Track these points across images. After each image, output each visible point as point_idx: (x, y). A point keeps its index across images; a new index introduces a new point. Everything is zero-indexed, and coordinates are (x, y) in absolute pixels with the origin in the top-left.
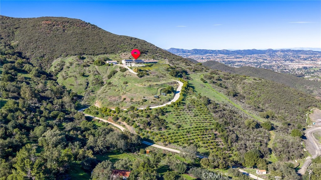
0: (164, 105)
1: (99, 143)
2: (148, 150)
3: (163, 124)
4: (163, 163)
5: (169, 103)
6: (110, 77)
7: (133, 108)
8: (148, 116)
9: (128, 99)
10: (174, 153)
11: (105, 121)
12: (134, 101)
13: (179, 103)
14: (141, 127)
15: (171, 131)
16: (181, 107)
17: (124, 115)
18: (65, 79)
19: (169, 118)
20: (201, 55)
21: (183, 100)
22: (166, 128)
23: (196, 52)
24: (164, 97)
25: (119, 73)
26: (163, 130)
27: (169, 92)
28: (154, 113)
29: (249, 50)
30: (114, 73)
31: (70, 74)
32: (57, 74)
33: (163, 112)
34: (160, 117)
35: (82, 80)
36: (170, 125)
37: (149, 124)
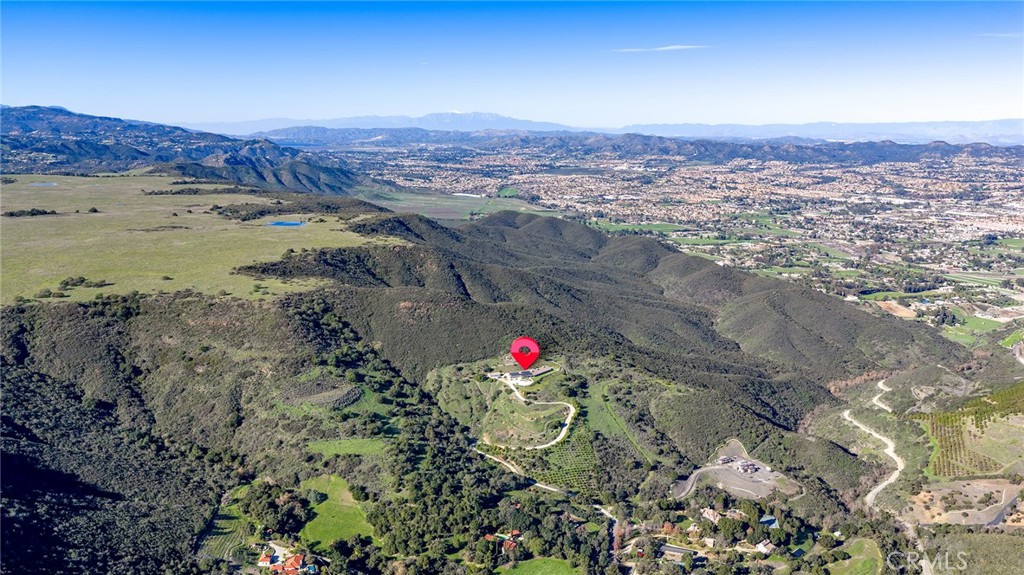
0: (549, 445)
1: (498, 483)
2: (532, 488)
3: (546, 465)
4: (542, 499)
5: (554, 443)
6: (494, 399)
7: (520, 448)
8: (534, 457)
9: (516, 436)
10: (552, 492)
11: (497, 460)
12: (521, 438)
13: (563, 442)
14: (527, 468)
15: (552, 472)
16: (566, 446)
17: (513, 454)
18: (447, 403)
19: (552, 459)
20: (716, 163)
21: (569, 437)
22: (548, 469)
23: (700, 153)
24: (551, 433)
25: (503, 394)
26: (546, 471)
27: (556, 427)
28: (539, 455)
29: (871, 145)
30: (499, 393)
31: (452, 397)
32: (436, 394)
33: (547, 452)
34: (544, 458)
35: (465, 405)
36: (552, 466)
37: (534, 465)
